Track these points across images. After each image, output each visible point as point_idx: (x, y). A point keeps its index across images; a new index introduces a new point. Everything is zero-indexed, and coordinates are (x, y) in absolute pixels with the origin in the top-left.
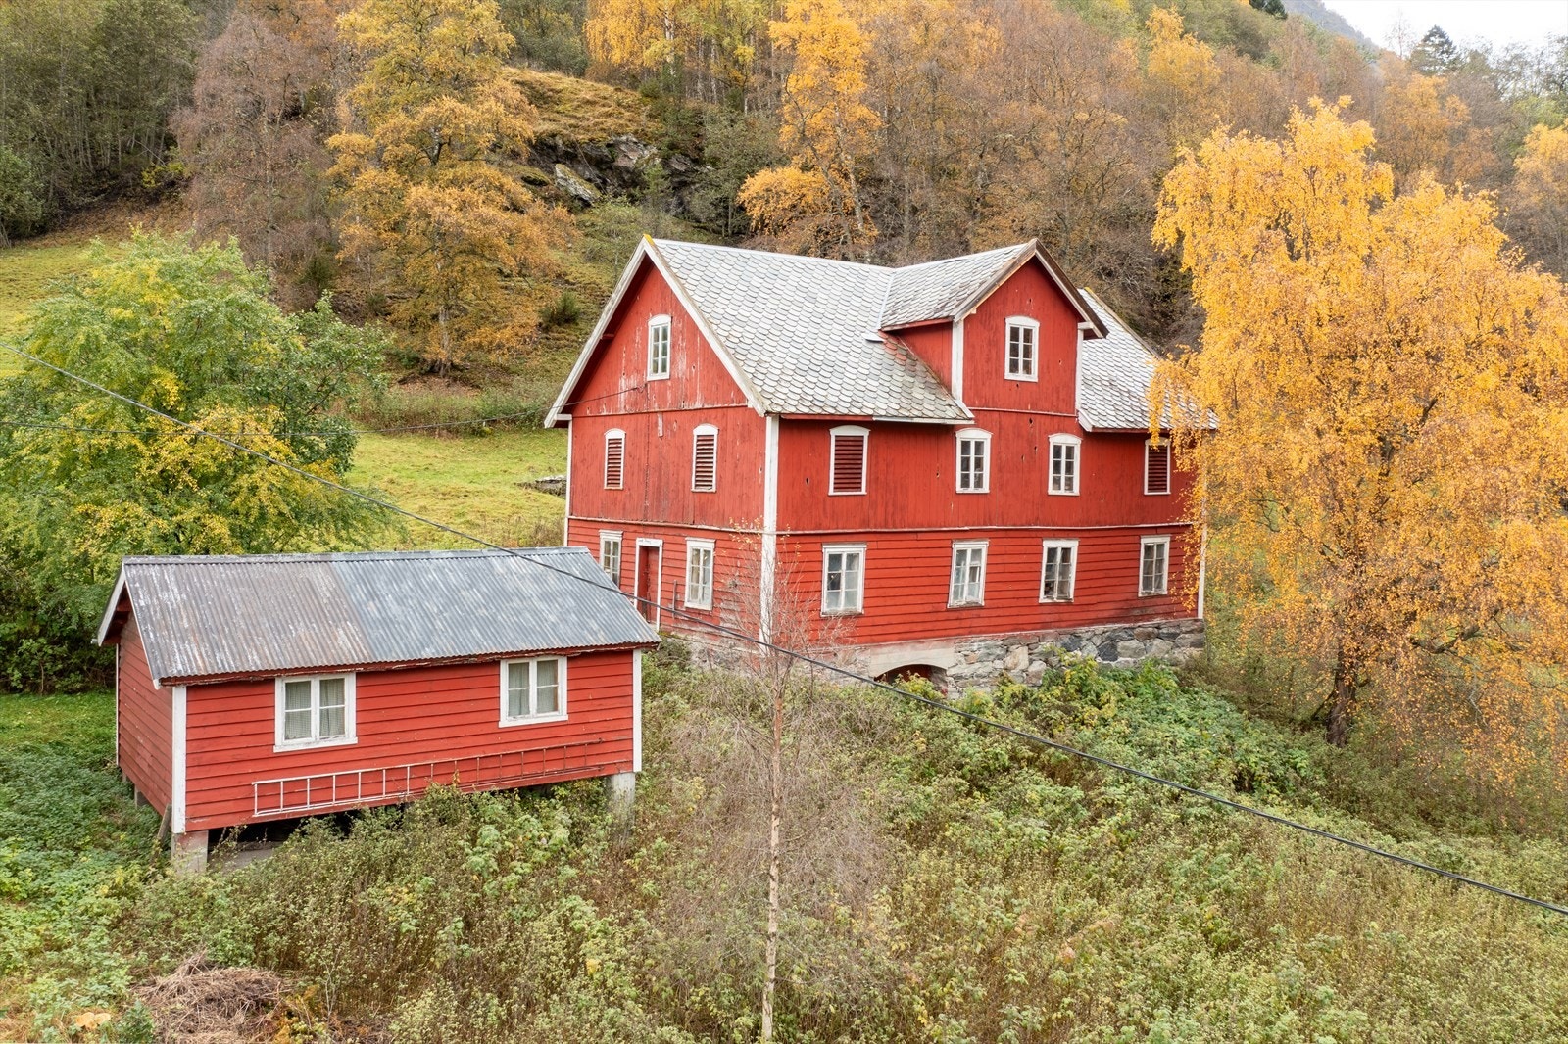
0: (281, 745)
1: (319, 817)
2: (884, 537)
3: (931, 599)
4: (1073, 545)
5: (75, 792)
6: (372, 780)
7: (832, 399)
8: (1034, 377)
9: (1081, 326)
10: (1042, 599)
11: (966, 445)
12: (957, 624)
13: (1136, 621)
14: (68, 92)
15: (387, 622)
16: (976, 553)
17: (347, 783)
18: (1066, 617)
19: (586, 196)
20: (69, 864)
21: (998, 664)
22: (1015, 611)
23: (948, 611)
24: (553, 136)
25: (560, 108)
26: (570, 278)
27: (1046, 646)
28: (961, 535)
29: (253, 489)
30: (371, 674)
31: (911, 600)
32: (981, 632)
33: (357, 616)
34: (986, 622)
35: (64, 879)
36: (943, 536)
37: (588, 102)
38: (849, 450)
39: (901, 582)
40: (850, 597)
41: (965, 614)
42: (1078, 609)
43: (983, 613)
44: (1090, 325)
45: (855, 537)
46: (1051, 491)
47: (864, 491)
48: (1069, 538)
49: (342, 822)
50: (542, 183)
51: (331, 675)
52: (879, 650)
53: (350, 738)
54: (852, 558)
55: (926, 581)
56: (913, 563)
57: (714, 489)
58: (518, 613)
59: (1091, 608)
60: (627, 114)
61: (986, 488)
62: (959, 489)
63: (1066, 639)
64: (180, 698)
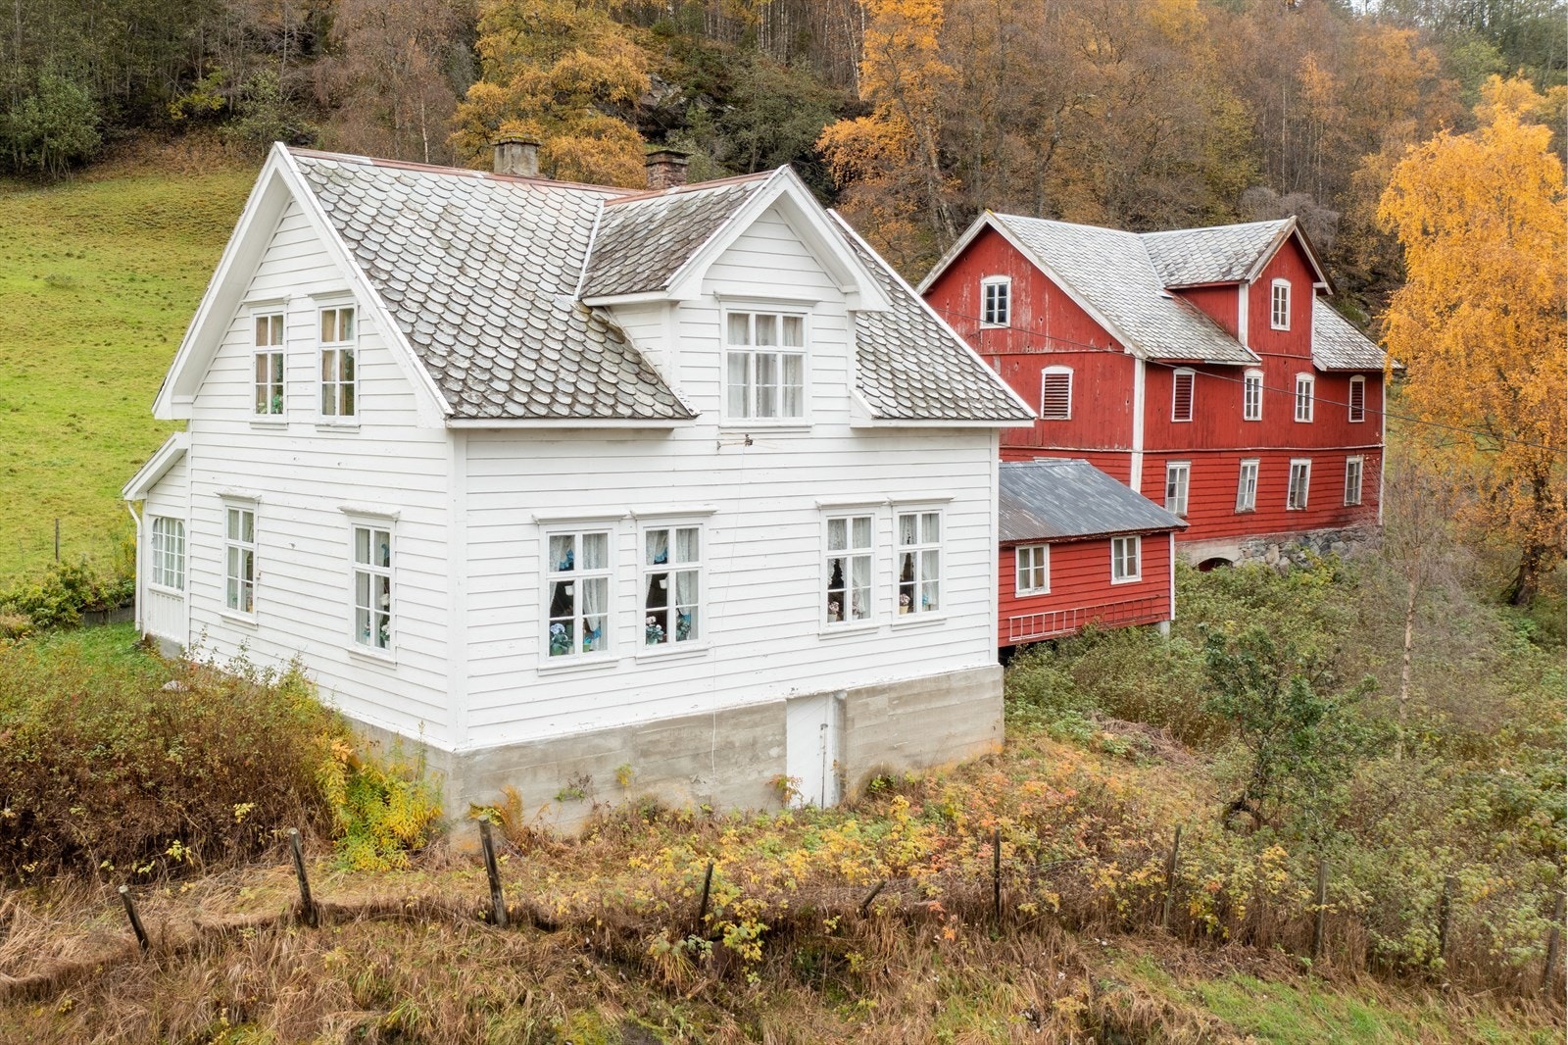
0: (1019, 592)
1: (1042, 642)
2: (1202, 455)
3: (1223, 506)
4: (1308, 462)
6: (1059, 619)
7: (1175, 347)
8: (1287, 328)
9: (1317, 285)
10: (1289, 507)
11: (1249, 382)
12: (1238, 526)
13: (1342, 526)
16: (1253, 469)
17: (1049, 620)
18: (1301, 521)
21: (1263, 558)
22: (1271, 517)
23: (1235, 515)
27: (1289, 545)
28: (1245, 454)
30: (1055, 546)
31: (1214, 506)
32: (1253, 533)
33: (1023, 506)
34: (1254, 525)
36: (1235, 455)
38: (1184, 387)
39: (1209, 492)
40: (1181, 503)
41: (1244, 518)
42: (1308, 515)
43: (1255, 517)
44: (1323, 285)
45: (1185, 456)
46: (1297, 420)
47: (1191, 420)
48: (1306, 457)
51: (1038, 547)
52: (1196, 546)
53: (1047, 589)
54: (1183, 471)
55: (1223, 491)
56: (1216, 476)
57: (1069, 417)
59: (1316, 515)
61: (1259, 416)
62: (1246, 418)
63: (1301, 540)
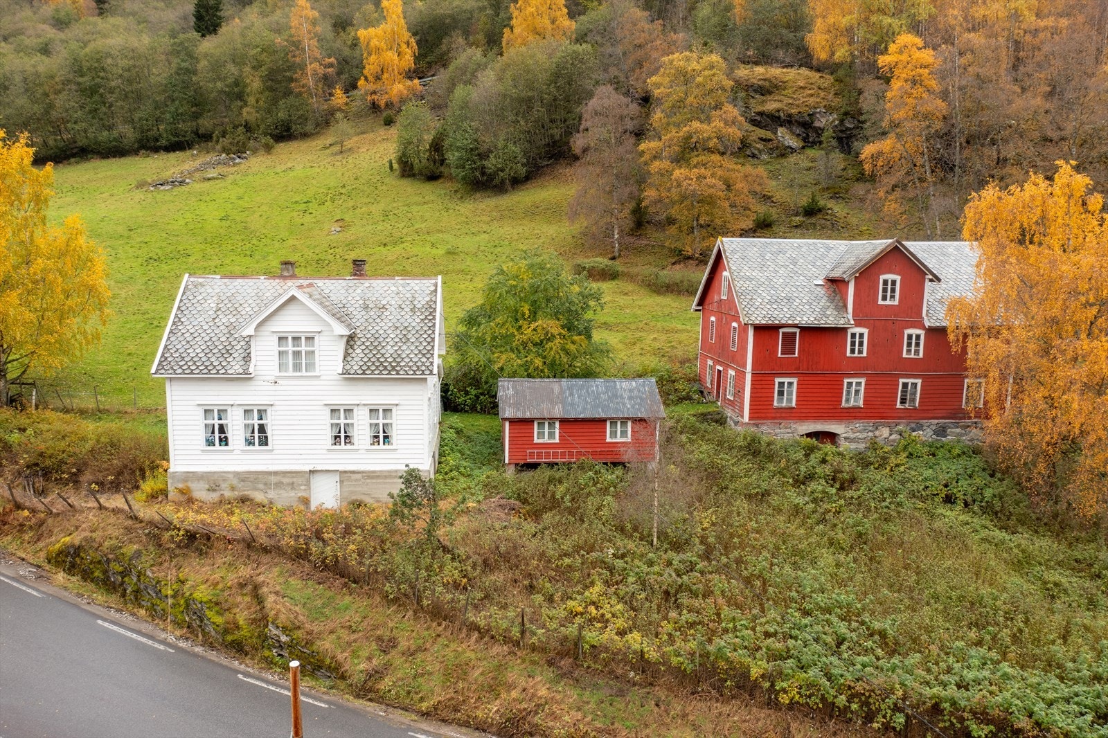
0: (536, 440)
1: (546, 463)
2: (807, 376)
3: (832, 403)
4: (918, 381)
5: (487, 448)
6: (563, 454)
7: (781, 315)
8: (896, 303)
9: (925, 278)
10: (898, 405)
11: (853, 335)
12: (846, 414)
13: (961, 420)
14: (538, 111)
15: (573, 404)
16: (859, 384)
17: (555, 454)
18: (913, 415)
19: (794, 146)
20: (480, 468)
21: (870, 434)
22: (881, 411)
23: (840, 408)
24: (779, 111)
25: (784, 92)
26: (774, 199)
27: (900, 427)
28: (849, 375)
29: (551, 349)
30: (563, 421)
31: (820, 403)
32: (861, 419)
33: (564, 402)
34: (864, 415)
35: (477, 472)
36: (838, 375)
37: (802, 88)
38: (789, 339)
39: (817, 395)
40: (789, 400)
41: (851, 411)
42: (921, 412)
43: (862, 411)
44: (931, 277)
45: (792, 375)
46: (905, 356)
47: (796, 356)
48: (916, 378)
49: (551, 465)
50: (770, 140)
51: (551, 421)
52: (803, 424)
53: (557, 440)
54: (790, 384)
55: (829, 395)
56: (822, 387)
57: (736, 350)
58: (618, 403)
59: (930, 412)
60: (822, 94)
61: (865, 354)
62: (849, 355)
63: (913, 425)
64: (507, 424)
